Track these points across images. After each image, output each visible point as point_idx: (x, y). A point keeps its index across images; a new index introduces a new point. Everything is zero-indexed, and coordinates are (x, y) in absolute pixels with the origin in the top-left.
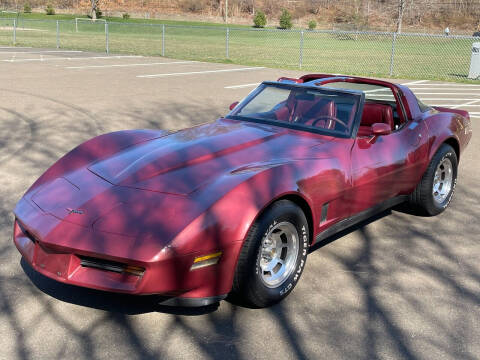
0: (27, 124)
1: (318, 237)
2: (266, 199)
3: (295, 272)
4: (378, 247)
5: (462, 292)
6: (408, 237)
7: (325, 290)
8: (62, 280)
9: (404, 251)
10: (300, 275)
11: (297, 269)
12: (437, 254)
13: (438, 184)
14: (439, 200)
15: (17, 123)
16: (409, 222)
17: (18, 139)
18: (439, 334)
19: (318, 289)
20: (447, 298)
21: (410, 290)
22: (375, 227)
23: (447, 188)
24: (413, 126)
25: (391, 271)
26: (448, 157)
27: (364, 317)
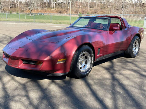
0: (9, 37)
1: (97, 60)
2: (80, 43)
3: (90, 68)
4: (116, 65)
5: (142, 75)
6: (125, 63)
7: (99, 75)
8: (17, 67)
9: (124, 66)
10: (91, 69)
11: (90, 67)
12: (134, 66)
13: (134, 48)
14: (135, 53)
15: (6, 37)
16: (126, 59)
17: (6, 41)
18: (135, 85)
19: (97, 74)
20: (137, 76)
21: (126, 74)
22: (115, 60)
23: (137, 49)
24: (126, 29)
25: (119, 70)
26: (137, 40)
27: (111, 81)
